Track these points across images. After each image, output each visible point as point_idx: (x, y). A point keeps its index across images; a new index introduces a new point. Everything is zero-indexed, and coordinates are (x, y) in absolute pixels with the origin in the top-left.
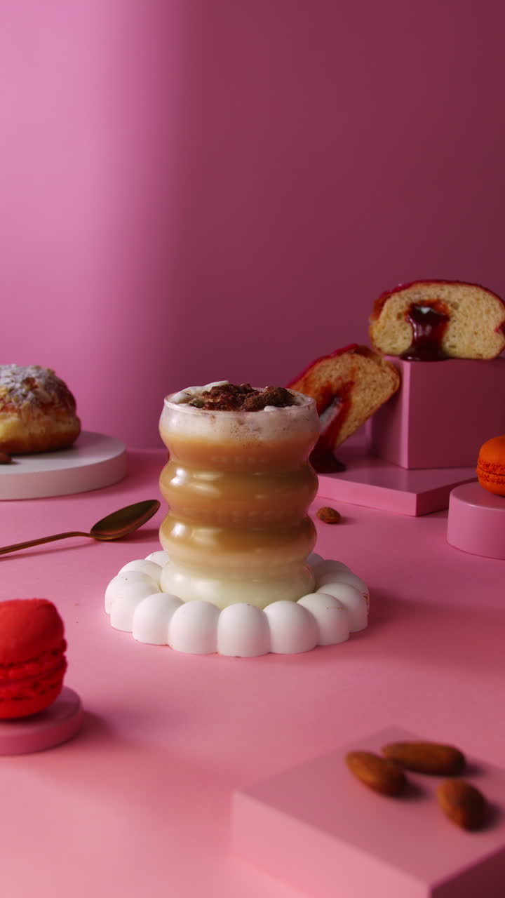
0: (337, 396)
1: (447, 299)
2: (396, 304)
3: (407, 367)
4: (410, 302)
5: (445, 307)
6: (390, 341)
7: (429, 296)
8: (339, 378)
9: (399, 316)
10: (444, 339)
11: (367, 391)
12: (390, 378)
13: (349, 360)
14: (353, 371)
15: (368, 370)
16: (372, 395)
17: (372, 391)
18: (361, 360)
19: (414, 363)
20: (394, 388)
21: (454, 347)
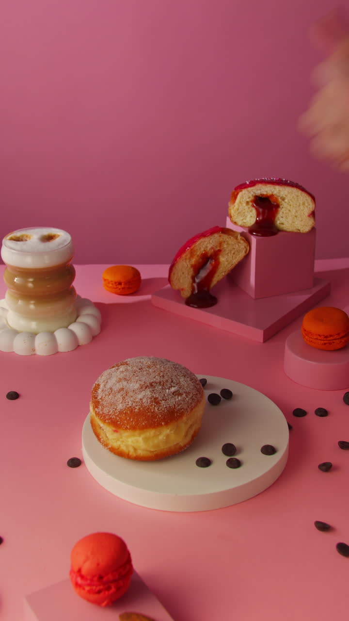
0: (210, 258)
1: (278, 194)
2: (245, 195)
3: (254, 240)
4: (254, 195)
5: (277, 199)
6: (242, 218)
7: (267, 191)
8: (212, 248)
9: (247, 203)
10: (276, 219)
11: (229, 254)
12: (243, 247)
13: (218, 238)
14: (221, 244)
15: (230, 242)
16: (233, 257)
17: (232, 254)
18: (225, 237)
19: (257, 237)
20: (246, 252)
21: (283, 224)
